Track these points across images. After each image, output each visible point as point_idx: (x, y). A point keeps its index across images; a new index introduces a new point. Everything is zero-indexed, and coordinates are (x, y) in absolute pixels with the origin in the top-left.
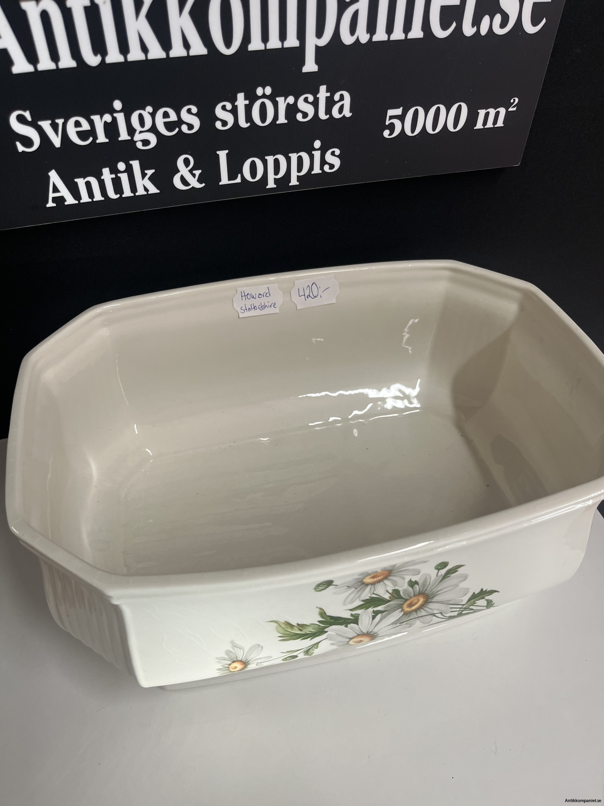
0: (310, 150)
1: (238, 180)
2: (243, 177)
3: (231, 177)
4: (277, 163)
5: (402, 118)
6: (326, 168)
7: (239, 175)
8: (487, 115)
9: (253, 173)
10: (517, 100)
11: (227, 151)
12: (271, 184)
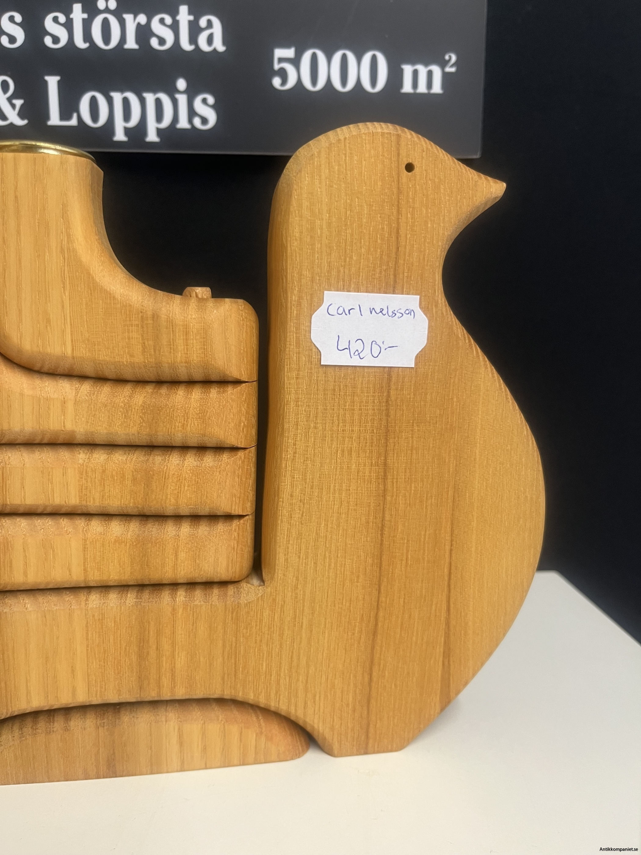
0: (172, 92)
1: (74, 122)
2: (80, 118)
3: (65, 115)
4: (126, 103)
5: (296, 62)
6: (197, 122)
7: (75, 115)
8: (415, 73)
9: (95, 115)
10: (454, 58)
11: (58, 78)
12: (120, 136)
